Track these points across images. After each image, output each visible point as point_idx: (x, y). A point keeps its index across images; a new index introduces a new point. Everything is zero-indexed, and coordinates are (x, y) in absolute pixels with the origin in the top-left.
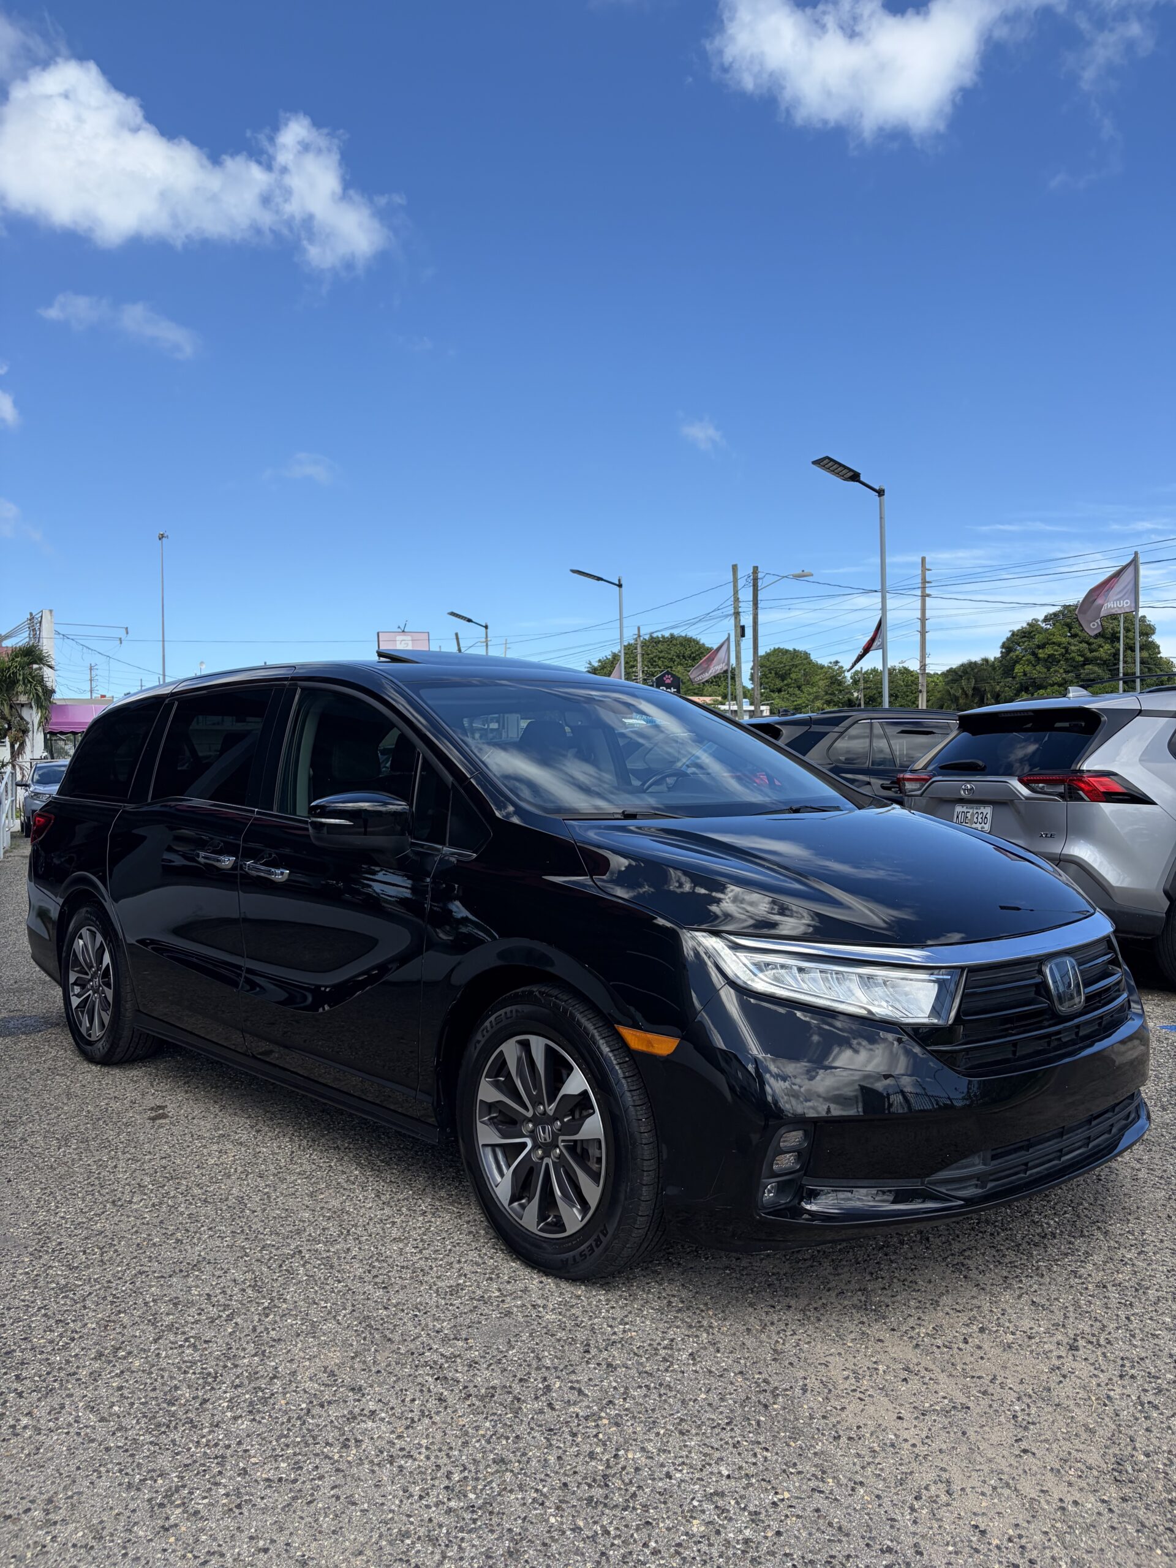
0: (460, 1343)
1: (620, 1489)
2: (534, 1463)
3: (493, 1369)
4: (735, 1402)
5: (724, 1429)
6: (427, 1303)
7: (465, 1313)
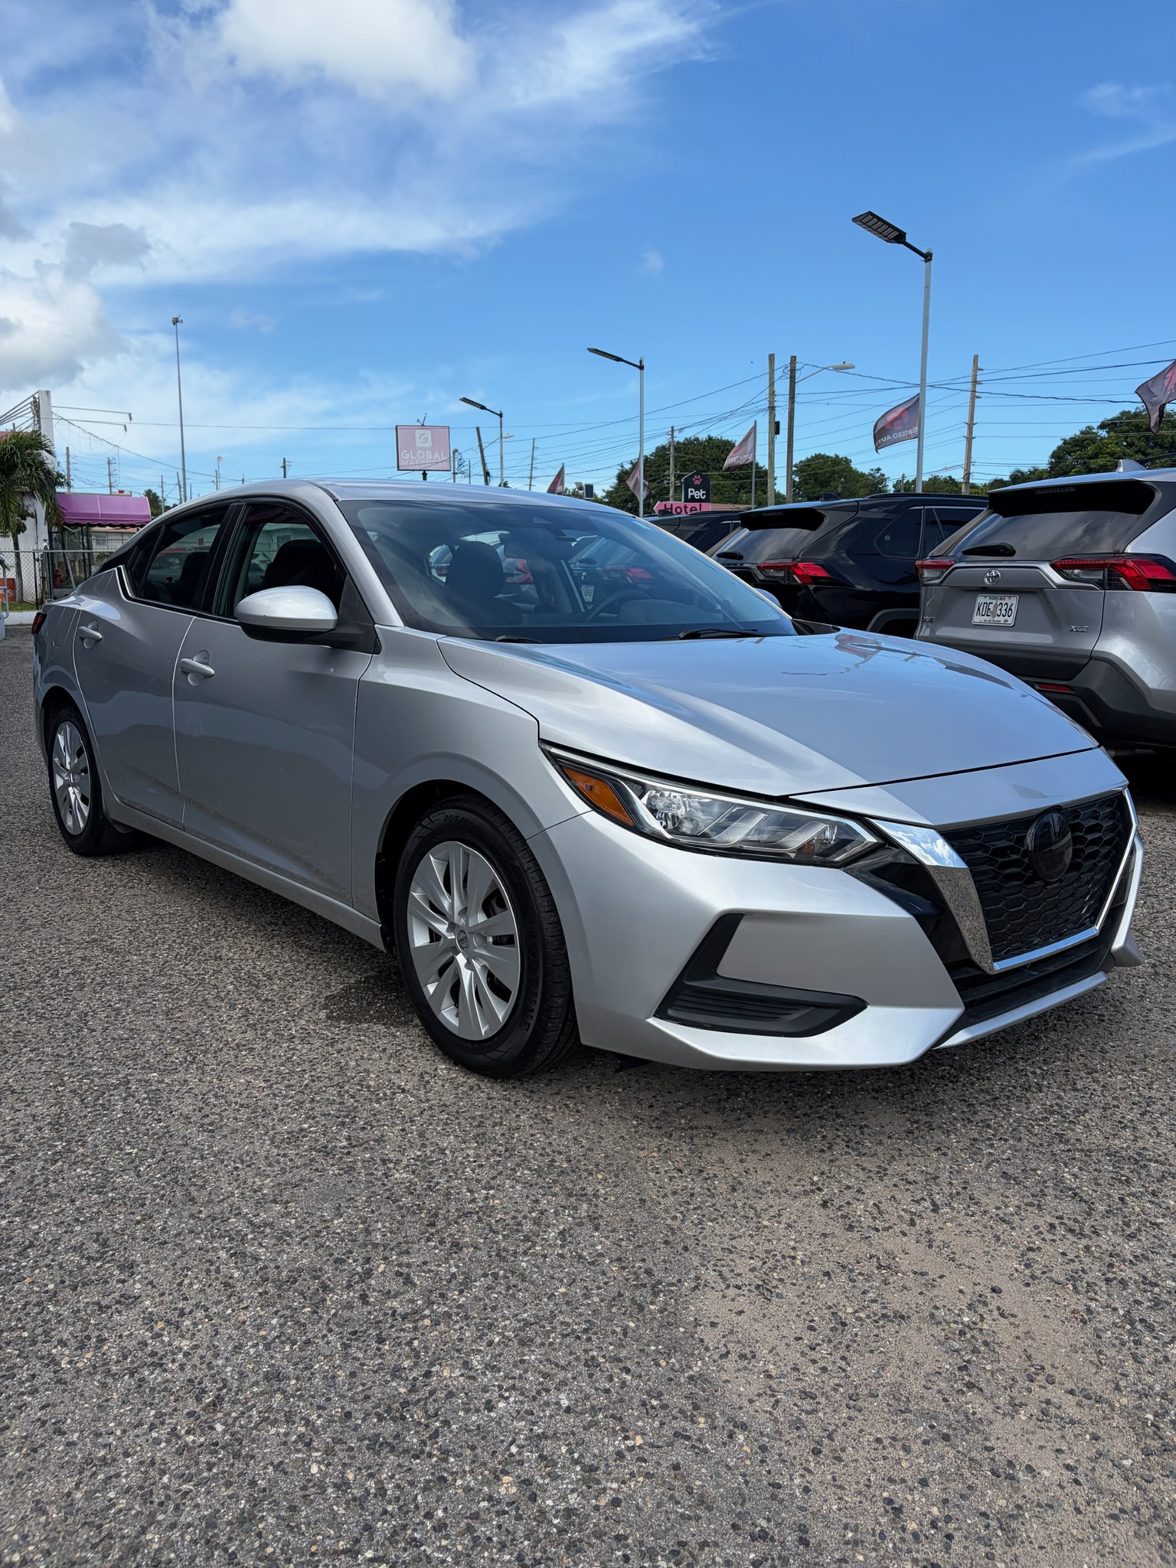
0: (278, 1207)
1: (420, 1424)
2: (317, 1381)
3: (306, 1244)
4: (602, 1300)
5: (578, 1338)
6: (255, 1153)
7: (298, 1167)
